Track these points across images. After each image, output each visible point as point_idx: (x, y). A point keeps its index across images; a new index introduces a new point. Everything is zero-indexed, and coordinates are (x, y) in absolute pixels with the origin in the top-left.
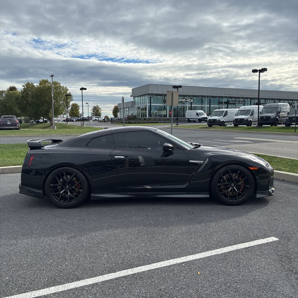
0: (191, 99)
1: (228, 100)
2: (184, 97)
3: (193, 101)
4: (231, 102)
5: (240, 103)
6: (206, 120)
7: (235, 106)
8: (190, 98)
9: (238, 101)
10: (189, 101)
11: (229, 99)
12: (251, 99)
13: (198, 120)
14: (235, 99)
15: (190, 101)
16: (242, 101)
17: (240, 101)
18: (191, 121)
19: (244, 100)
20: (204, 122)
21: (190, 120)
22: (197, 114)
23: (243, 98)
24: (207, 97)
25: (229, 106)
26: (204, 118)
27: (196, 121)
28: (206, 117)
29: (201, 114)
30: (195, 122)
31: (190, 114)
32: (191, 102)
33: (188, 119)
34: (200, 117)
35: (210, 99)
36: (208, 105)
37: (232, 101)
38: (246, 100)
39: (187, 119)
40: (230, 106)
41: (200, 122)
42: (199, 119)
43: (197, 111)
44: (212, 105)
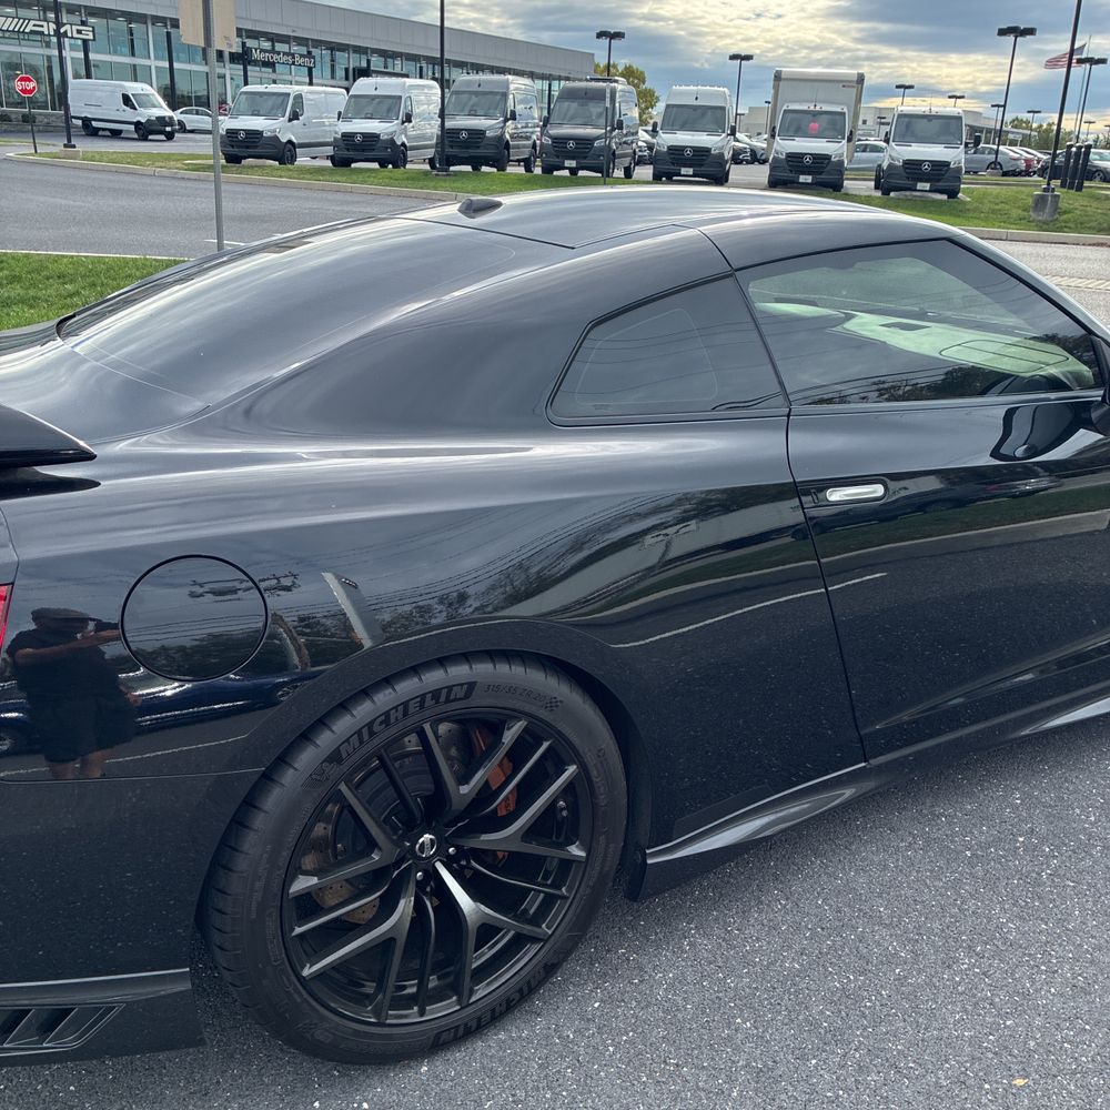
0: (83, 23)
1: (244, 44)
2: (45, 13)
3: (91, 37)
4: (256, 55)
5: (293, 63)
6: (168, 129)
7: (274, 76)
8: (77, 19)
9: (284, 54)
10: (75, 35)
11: (250, 43)
12: (334, 48)
13: (136, 131)
14: (270, 44)
15: (79, 32)
16: (301, 56)
17: (293, 56)
18: (101, 133)
19: (309, 53)
20: (163, 137)
21: (94, 124)
22: (126, 100)
23: (302, 41)
24: (153, 24)
25: (249, 74)
26: (161, 119)
27: (121, 132)
28: (171, 118)
29: (145, 101)
30: (116, 134)
31: (88, 97)
32: (85, 42)
33: (86, 122)
34: (145, 114)
35: (168, 34)
36: (162, 59)
37: (262, 51)
38: (315, 52)
39: (79, 122)
40: (253, 74)
41: (144, 138)
42: (138, 124)
43: (122, 87)
44: (179, 61)
